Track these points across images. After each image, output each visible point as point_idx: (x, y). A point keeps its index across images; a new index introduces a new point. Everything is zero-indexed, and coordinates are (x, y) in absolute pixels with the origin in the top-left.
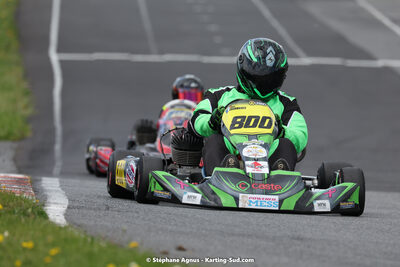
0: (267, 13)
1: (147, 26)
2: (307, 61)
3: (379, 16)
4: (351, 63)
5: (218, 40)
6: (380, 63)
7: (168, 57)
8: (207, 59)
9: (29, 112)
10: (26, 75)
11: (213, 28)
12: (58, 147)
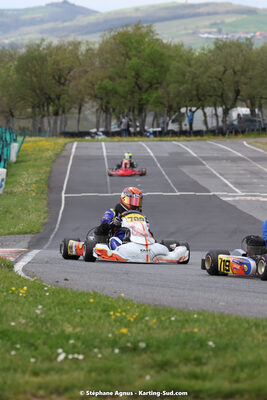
0: (163, 172)
1: (108, 180)
2: (178, 194)
3: (214, 172)
4: (198, 194)
5: (139, 185)
6: (212, 193)
7: (115, 194)
9: (46, 220)
10: (49, 204)
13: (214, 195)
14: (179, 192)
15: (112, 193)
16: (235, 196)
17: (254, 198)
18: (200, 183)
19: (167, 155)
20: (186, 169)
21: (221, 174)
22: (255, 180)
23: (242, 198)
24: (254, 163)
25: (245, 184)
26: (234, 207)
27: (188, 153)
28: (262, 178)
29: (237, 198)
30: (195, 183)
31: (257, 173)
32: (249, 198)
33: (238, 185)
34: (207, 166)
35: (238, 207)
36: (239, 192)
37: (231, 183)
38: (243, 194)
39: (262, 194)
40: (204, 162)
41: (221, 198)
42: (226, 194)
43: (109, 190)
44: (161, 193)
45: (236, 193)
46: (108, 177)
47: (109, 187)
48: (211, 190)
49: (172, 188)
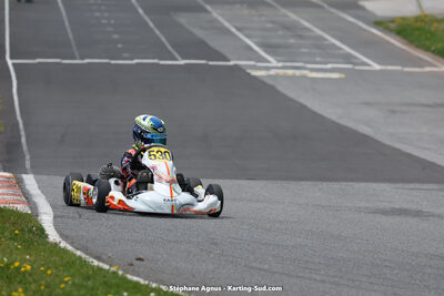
0: (151, 24)
1: (71, 36)
2: (182, 62)
3: (227, 24)
4: (211, 63)
5: (120, 46)
6: (232, 63)
7: (88, 61)
8: (113, 62)
11: (116, 36)
12: (23, 140)
13: (236, 65)
14: (183, 58)
15: (83, 59)
16: (268, 68)
17: (298, 73)
18: (211, 44)
20: (183, 19)
21: (239, 29)
22: (292, 41)
23: (281, 72)
24: (284, 11)
25: (278, 46)
26: (272, 88)
28: (301, 37)
29: (273, 72)
30: (202, 44)
31: (291, 28)
32: (290, 72)
33: (268, 47)
34: (215, 15)
35: (280, 88)
36: (273, 62)
37: (258, 44)
38: (280, 65)
39: (309, 66)
40: (208, 7)
41: (249, 71)
42: (252, 63)
43: (76, 53)
44: (156, 61)
45: (269, 62)
46: (69, 30)
47: (74, 48)
48: (229, 56)
49: (170, 52)
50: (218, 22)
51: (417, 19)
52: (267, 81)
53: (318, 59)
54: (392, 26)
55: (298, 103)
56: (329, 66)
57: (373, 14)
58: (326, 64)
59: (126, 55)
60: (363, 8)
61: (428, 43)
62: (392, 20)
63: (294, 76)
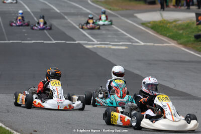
1: (4, 30)
2: (54, 42)
3: (74, 25)
4: (67, 42)
5: (26, 35)
6: (77, 42)
7: (11, 41)
8: (23, 42)
11: (24, 31)
13: (78, 43)
14: (55, 40)
15: (9, 41)
16: (93, 44)
17: (106, 46)
18: (67, 34)
19: (39, 11)
20: (55, 22)
22: (104, 32)
23: (98, 46)
25: (98, 35)
26: (95, 54)
27: (54, 9)
28: (108, 30)
29: (95, 46)
30: (64, 34)
32: (103, 46)
33: (93, 35)
34: (69, 20)
35: (99, 54)
36: (96, 42)
37: (88, 34)
38: (99, 43)
39: (111, 43)
40: (66, 17)
41: (84, 46)
42: (86, 42)
43: (6, 38)
44: (42, 41)
45: (94, 41)
46: (3, 28)
47: (5, 35)
48: (75, 39)
49: (49, 37)
50: (71, 23)
51: (160, 22)
52: (93, 50)
53: (116, 40)
54: (149, 25)
55: (107, 60)
56: (121, 43)
57: (141, 20)
58: (119, 42)
59: (28, 39)
60: (136, 17)
61: (165, 33)
62: (149, 23)
63: (105, 48)
